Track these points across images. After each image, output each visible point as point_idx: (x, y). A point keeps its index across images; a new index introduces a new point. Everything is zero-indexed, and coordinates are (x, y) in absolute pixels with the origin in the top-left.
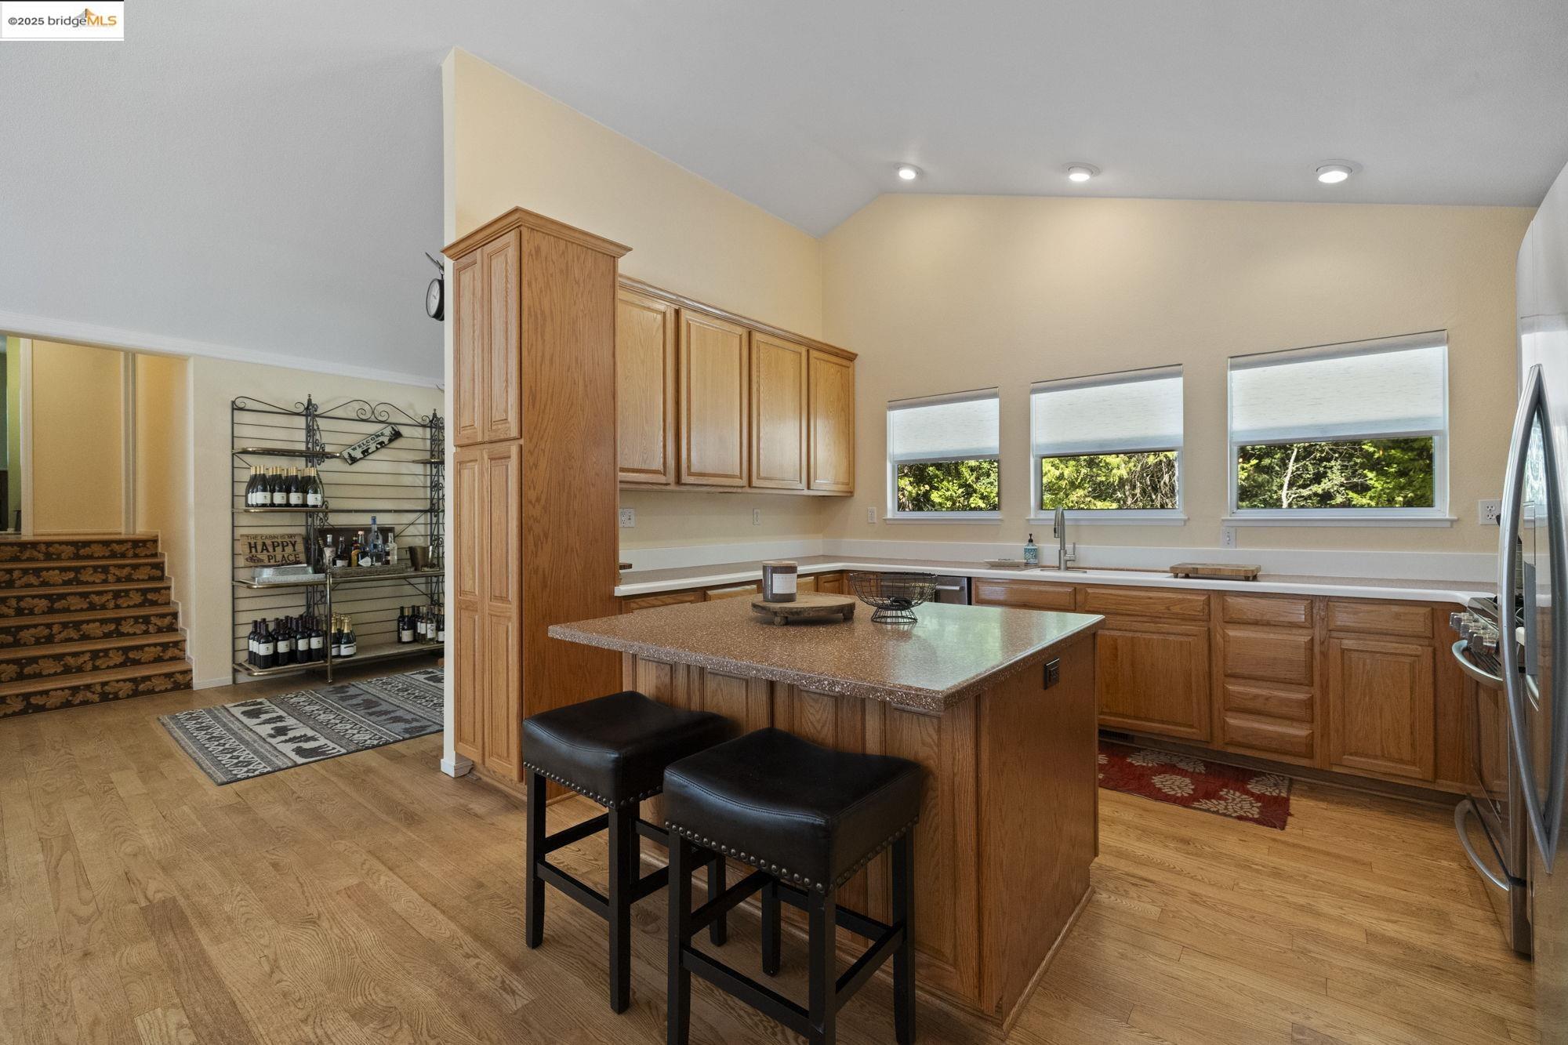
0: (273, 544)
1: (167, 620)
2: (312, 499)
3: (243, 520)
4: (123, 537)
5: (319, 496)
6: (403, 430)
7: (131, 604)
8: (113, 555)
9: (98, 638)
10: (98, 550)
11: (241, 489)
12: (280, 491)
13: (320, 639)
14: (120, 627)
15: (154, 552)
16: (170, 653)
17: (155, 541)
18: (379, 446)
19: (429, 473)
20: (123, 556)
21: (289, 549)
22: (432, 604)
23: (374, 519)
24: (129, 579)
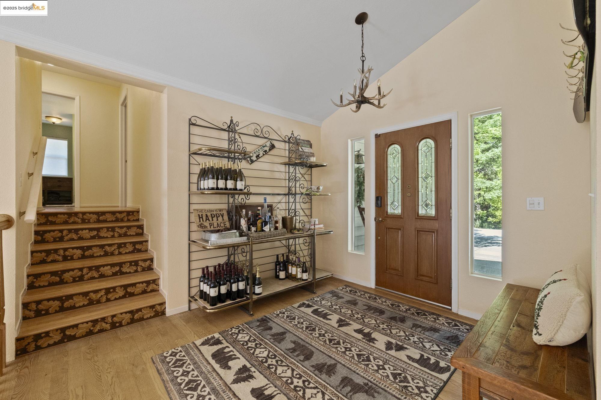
0: (212, 216)
1: (148, 263)
2: (240, 185)
3: (195, 199)
4: (119, 209)
5: (243, 183)
6: (276, 144)
7: (127, 251)
8: (117, 220)
9: (110, 276)
10: (109, 217)
11: (194, 179)
12: (222, 179)
13: (244, 283)
14: (122, 269)
15: (137, 218)
16: (151, 287)
17: (138, 212)
18: (264, 153)
19: (287, 171)
20: (122, 220)
21: (220, 219)
22: (289, 253)
23: (265, 199)
24: (125, 235)
